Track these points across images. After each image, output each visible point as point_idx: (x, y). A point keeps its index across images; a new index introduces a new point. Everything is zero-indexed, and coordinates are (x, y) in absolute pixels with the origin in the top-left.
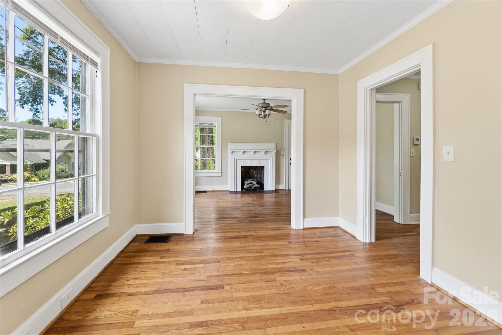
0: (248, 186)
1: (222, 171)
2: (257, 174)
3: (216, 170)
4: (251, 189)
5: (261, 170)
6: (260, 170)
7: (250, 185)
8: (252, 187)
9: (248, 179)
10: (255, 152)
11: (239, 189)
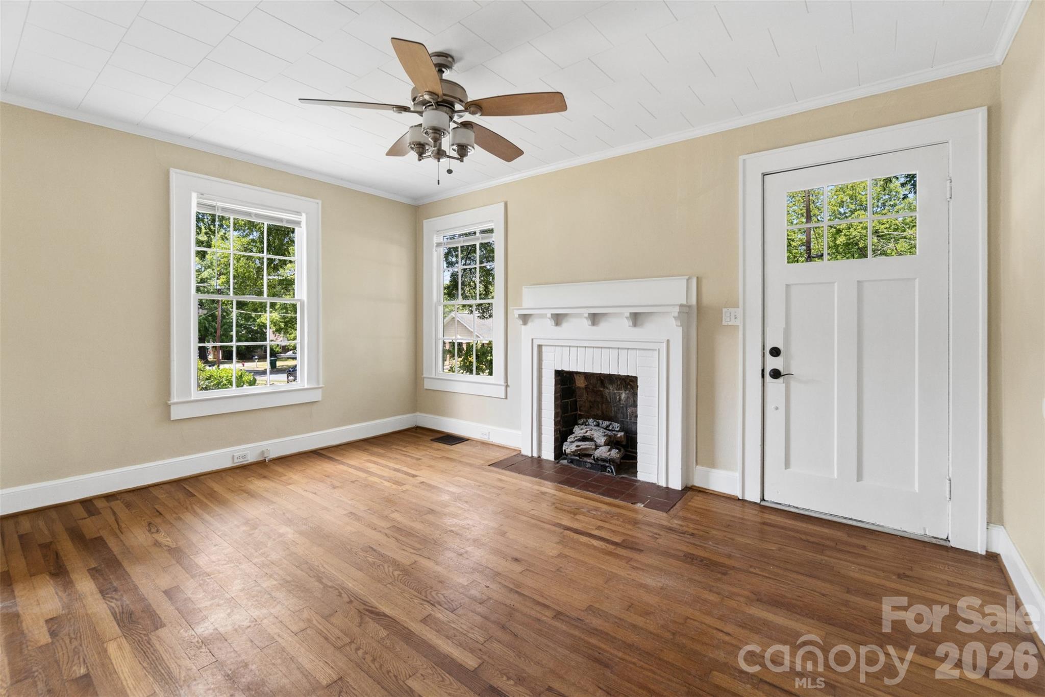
0: (578, 448)
1: (506, 382)
4: (584, 463)
7: (587, 445)
8: (588, 456)
9: (591, 420)
10: (594, 319)
11: (548, 454)
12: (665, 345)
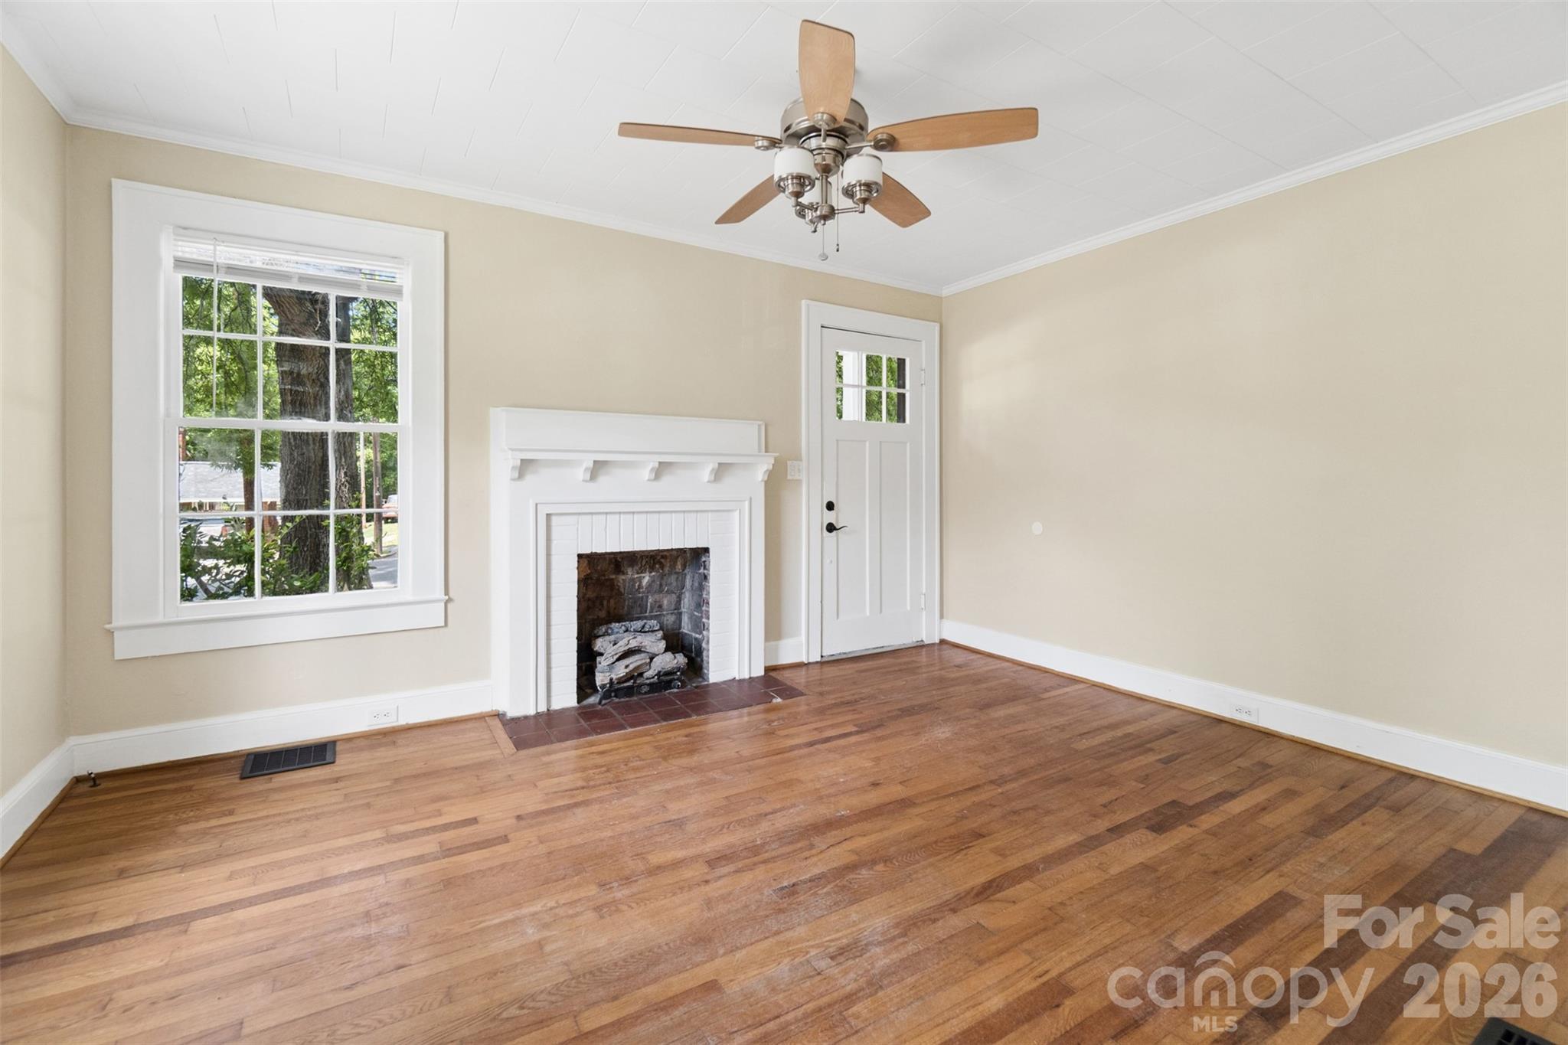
0: (621, 671)
1: (447, 593)
2: (661, 591)
3: (406, 587)
4: (640, 686)
5: (679, 567)
6: (673, 566)
7: (634, 661)
8: (641, 675)
9: (615, 625)
10: (662, 469)
11: (566, 697)
12: (747, 503)
